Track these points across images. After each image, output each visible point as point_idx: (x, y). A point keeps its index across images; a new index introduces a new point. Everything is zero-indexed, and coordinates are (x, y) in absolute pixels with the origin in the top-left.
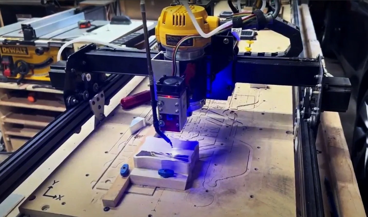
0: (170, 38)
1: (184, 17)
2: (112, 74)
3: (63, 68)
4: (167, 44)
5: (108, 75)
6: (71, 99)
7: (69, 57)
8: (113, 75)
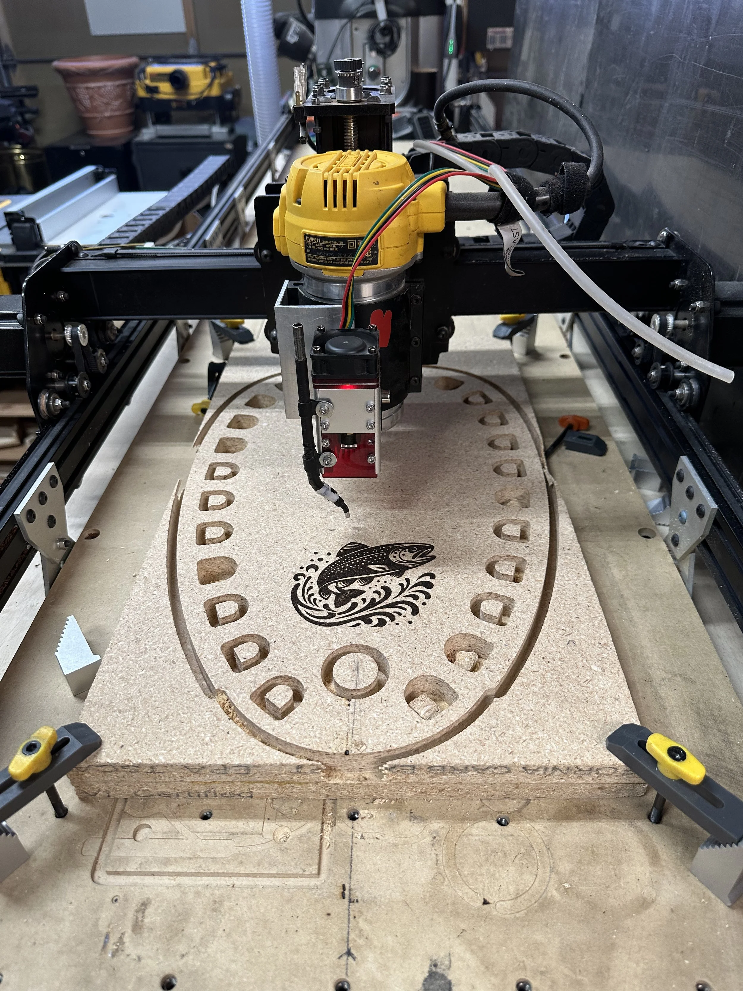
0: (315, 245)
1: (355, 183)
2: (127, 322)
3: (13, 317)
4: (308, 261)
5: (118, 324)
6: (48, 398)
7: (24, 284)
8: (133, 324)
